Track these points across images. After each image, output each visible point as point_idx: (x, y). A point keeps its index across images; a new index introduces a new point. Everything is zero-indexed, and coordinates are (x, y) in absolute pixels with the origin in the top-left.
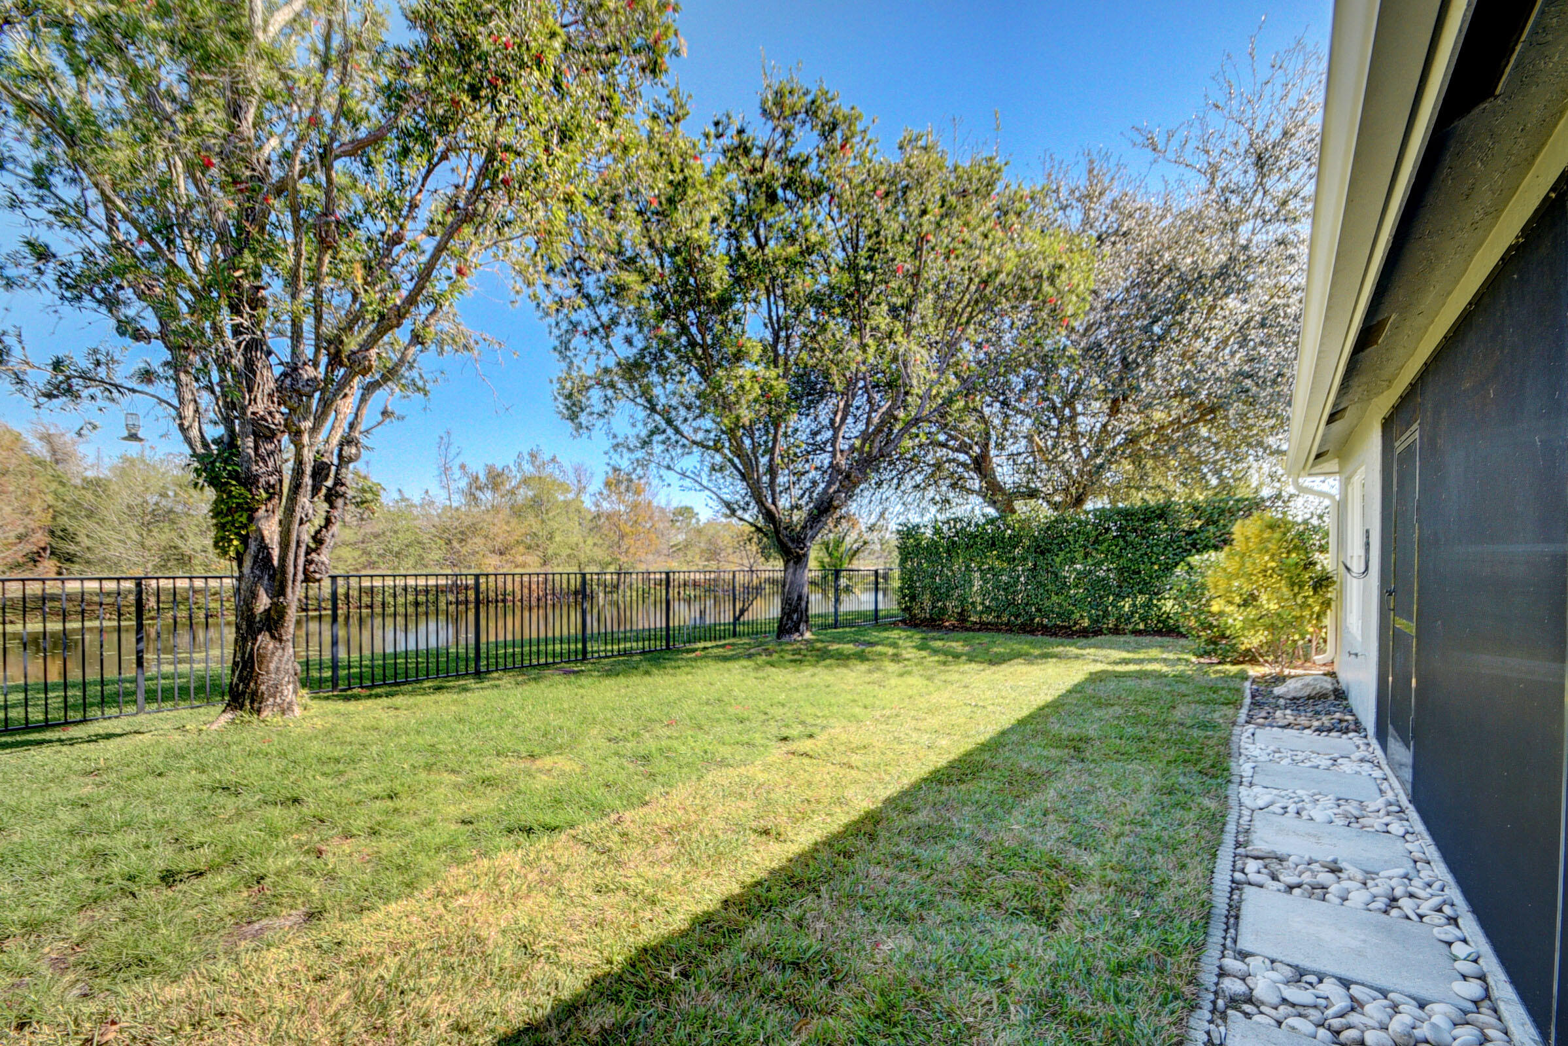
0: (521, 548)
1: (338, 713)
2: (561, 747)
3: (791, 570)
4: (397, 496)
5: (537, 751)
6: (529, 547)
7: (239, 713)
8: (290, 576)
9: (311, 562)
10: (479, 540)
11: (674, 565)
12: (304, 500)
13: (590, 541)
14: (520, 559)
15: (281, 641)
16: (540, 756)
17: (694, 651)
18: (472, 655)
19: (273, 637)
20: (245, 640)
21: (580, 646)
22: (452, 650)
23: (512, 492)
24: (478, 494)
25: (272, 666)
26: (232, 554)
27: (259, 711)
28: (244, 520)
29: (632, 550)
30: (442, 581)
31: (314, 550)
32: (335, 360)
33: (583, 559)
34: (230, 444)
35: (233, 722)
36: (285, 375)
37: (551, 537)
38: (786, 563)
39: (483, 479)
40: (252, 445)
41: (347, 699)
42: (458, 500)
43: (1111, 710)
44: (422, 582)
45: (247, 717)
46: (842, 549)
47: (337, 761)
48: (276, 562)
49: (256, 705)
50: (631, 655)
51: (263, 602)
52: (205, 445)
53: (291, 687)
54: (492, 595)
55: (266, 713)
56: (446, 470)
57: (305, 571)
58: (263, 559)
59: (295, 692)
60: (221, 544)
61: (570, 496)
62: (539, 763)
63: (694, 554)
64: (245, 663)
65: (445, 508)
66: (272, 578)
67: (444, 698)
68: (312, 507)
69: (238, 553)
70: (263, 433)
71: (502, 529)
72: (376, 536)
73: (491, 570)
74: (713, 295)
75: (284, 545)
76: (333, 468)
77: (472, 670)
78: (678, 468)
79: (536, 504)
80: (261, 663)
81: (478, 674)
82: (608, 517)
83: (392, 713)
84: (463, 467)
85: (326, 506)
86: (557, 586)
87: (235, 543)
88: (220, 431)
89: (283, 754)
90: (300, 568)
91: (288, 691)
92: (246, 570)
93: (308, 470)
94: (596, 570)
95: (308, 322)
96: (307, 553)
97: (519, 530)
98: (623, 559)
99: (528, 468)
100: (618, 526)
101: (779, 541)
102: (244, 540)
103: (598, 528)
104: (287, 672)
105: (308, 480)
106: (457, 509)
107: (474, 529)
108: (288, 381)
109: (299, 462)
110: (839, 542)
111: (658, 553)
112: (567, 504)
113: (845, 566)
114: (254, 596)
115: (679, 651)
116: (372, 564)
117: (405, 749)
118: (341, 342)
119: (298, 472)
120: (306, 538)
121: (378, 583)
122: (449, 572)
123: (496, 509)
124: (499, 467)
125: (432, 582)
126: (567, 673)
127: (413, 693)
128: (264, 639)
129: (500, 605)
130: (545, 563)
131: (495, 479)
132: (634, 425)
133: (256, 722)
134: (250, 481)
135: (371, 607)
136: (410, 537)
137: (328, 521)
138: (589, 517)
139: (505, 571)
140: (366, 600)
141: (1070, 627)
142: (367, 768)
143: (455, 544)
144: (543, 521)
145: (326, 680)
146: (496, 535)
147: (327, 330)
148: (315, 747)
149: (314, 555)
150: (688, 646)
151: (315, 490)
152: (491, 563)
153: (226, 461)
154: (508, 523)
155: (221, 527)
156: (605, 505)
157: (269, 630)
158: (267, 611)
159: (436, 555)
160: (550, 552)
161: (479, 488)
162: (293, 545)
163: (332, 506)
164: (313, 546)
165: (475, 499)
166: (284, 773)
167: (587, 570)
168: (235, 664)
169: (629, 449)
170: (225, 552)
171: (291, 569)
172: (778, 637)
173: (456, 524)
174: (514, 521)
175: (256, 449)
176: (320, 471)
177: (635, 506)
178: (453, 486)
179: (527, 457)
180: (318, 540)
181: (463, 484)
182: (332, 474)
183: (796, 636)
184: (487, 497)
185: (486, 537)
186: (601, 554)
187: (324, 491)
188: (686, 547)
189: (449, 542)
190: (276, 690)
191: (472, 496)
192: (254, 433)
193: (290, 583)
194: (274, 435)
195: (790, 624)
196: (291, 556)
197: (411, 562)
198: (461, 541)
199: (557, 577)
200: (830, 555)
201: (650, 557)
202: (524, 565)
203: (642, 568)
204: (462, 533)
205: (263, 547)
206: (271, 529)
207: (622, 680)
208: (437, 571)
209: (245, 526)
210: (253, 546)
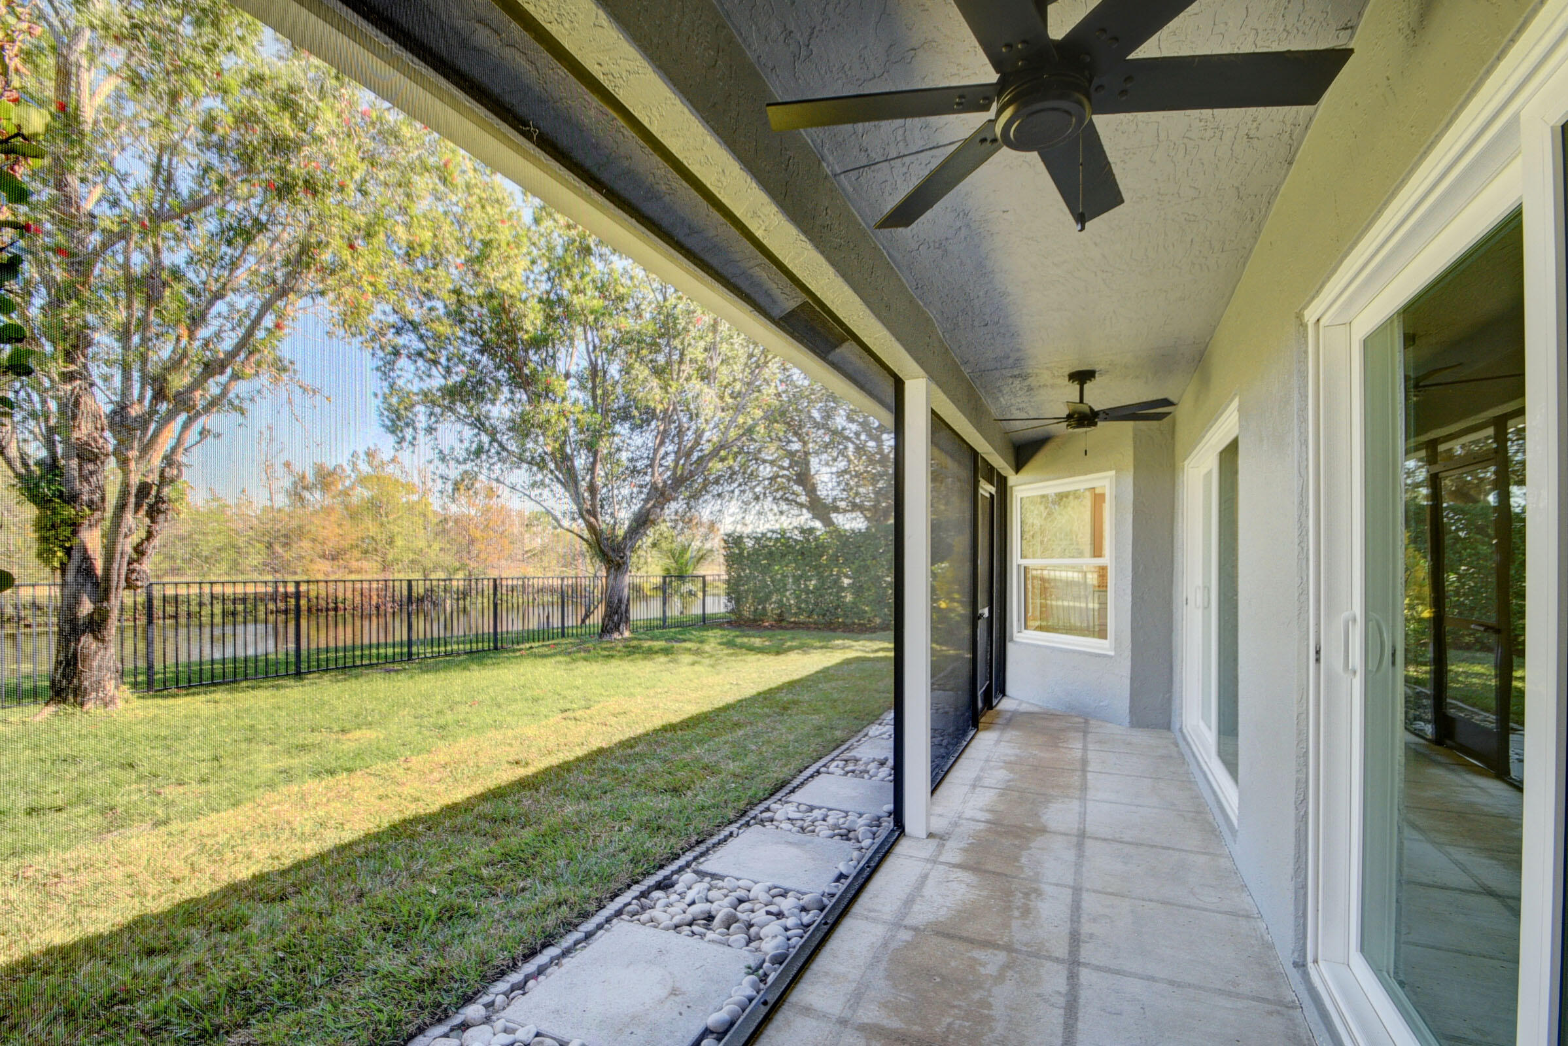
0: (356, 553)
1: (158, 706)
2: (370, 724)
3: (612, 577)
4: (208, 496)
5: (348, 726)
6: (366, 552)
7: (62, 706)
8: (114, 584)
9: (133, 571)
10: (305, 544)
11: (530, 571)
12: (129, 518)
13: (436, 546)
14: (355, 565)
15: (103, 641)
16: (349, 731)
17: (520, 650)
18: (292, 659)
19: (96, 638)
20: (68, 641)
21: (405, 650)
22: (272, 657)
23: (345, 493)
24: (305, 494)
25: (95, 664)
26: (56, 564)
27: (82, 704)
28: (68, 533)
29: (483, 556)
30: (261, 589)
31: (137, 561)
32: (160, 395)
33: (429, 565)
34: (52, 467)
35: (56, 714)
36: (114, 412)
37: (391, 542)
38: (608, 570)
39: (310, 478)
40: (76, 467)
41: (165, 697)
42: (281, 501)
43: (833, 684)
44: (240, 589)
45: (70, 710)
46: (688, 555)
47: (165, 738)
48: (99, 571)
49: (79, 699)
50: (458, 654)
51: (86, 607)
52: (25, 464)
53: (113, 682)
54: (322, 603)
55: (90, 706)
56: (267, 468)
57: (127, 579)
58: (86, 569)
59: (117, 687)
60: (44, 555)
61: (414, 498)
62: (349, 736)
63: (551, 560)
64: (68, 664)
65: (265, 509)
66: (96, 585)
67: (261, 694)
68: (135, 523)
69: (62, 564)
70: (87, 455)
71: (331, 532)
72: (182, 538)
73: (321, 577)
74: (526, 337)
75: (109, 558)
76: (155, 488)
77: (292, 669)
78: (507, 482)
79: (375, 507)
80: (84, 661)
81: (298, 675)
82: (456, 521)
83: (212, 705)
84: (287, 465)
85: (147, 521)
86: (397, 593)
87: (60, 554)
88: (43, 453)
89: (111, 736)
90: (123, 577)
91: (110, 686)
92: (70, 577)
93: (134, 491)
94: (443, 576)
95: (136, 366)
96: (129, 564)
97: (353, 533)
98: (472, 564)
99: (364, 468)
100: (467, 530)
101: (602, 551)
102: (68, 551)
103: (445, 532)
104: (109, 669)
105: (132, 500)
106: (280, 510)
107: (300, 532)
108: (118, 418)
109: (126, 486)
110: (685, 549)
111: (511, 557)
112: (410, 508)
113: (689, 572)
114: (77, 601)
115: (507, 650)
116: (175, 571)
117: (228, 730)
118: (165, 380)
119: (124, 493)
120: (129, 550)
121: (183, 591)
122: (270, 578)
123: (328, 510)
124: (330, 466)
125: (251, 589)
126: (389, 671)
127: (231, 691)
128: (87, 640)
129: (332, 613)
130: (384, 570)
131: (325, 478)
132: (461, 441)
133: (79, 713)
134: (72, 499)
135: (176, 617)
136: (221, 540)
137: (150, 535)
138: (435, 521)
139: (336, 577)
140: (170, 610)
141: (864, 625)
142: (192, 742)
143: (278, 548)
144: (382, 524)
145: (141, 683)
146: (326, 539)
147: (151, 369)
148: (142, 729)
149: (136, 565)
150: (516, 647)
151: (138, 506)
152: (321, 569)
153: (50, 482)
154: (340, 525)
155: (44, 539)
156: (454, 509)
157: (92, 631)
158: (91, 615)
159: (254, 560)
160: (390, 557)
161: (306, 488)
162: (118, 556)
163: (153, 521)
164: (135, 556)
165: (301, 499)
166: (116, 747)
167: (433, 576)
168: (58, 663)
169: (458, 461)
170: (47, 562)
171: (115, 578)
172: (600, 636)
173: (278, 526)
174: (347, 523)
175: (80, 470)
176: (144, 489)
177: (486, 511)
178: (275, 485)
179: (363, 456)
180: (139, 551)
181: (288, 483)
182: (153, 492)
183: (616, 635)
184: (315, 498)
185: (314, 540)
186: (447, 559)
187: (145, 507)
188: (542, 552)
189: (270, 546)
190: (99, 685)
191: (297, 494)
192: (78, 456)
193: (114, 590)
194: (97, 457)
195: (611, 625)
196: (116, 566)
197: (224, 566)
198: (285, 545)
199: (397, 584)
200: (676, 562)
201: (503, 562)
202: (359, 571)
203: (494, 574)
204: (285, 536)
205: (86, 558)
206: (92, 540)
207: (442, 675)
208: (256, 576)
209: (69, 539)
210: (76, 557)
